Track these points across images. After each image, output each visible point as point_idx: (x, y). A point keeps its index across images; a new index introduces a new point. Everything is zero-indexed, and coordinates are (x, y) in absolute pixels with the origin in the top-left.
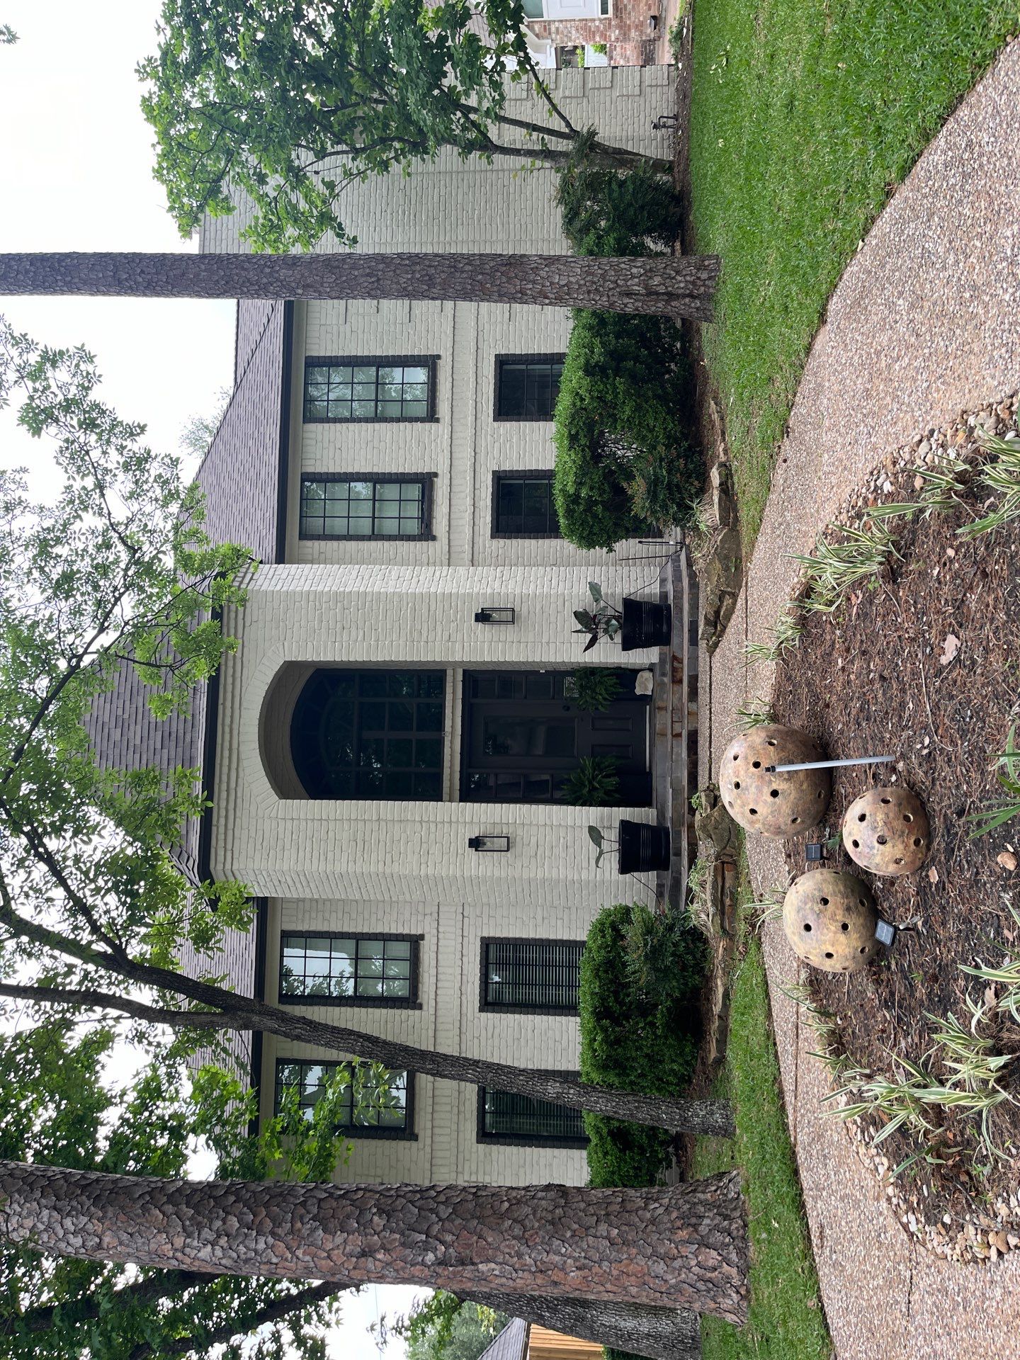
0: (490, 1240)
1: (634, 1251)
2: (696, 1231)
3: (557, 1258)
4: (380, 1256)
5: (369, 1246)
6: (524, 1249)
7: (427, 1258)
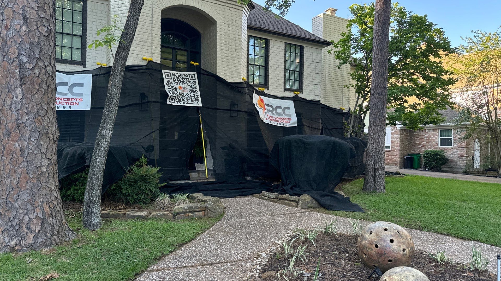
0: (36, 96)
1: (35, 181)
2: (49, 216)
3: (27, 135)
4: (24, 28)
5: (30, 22)
6: (32, 116)
7: (24, 57)
